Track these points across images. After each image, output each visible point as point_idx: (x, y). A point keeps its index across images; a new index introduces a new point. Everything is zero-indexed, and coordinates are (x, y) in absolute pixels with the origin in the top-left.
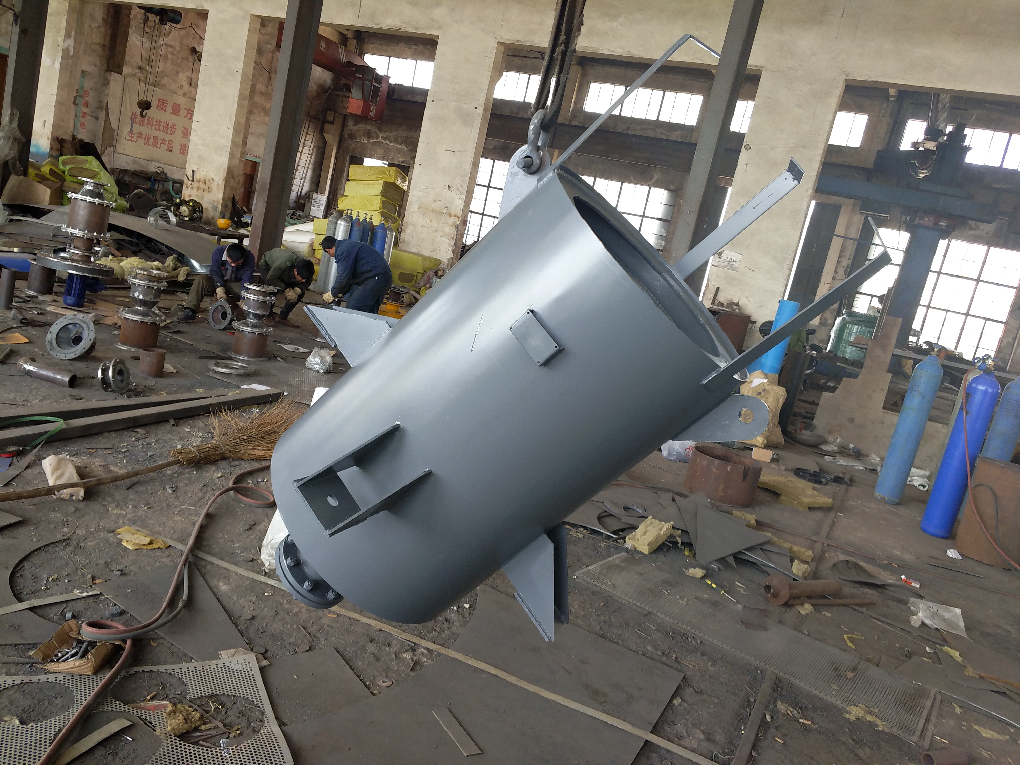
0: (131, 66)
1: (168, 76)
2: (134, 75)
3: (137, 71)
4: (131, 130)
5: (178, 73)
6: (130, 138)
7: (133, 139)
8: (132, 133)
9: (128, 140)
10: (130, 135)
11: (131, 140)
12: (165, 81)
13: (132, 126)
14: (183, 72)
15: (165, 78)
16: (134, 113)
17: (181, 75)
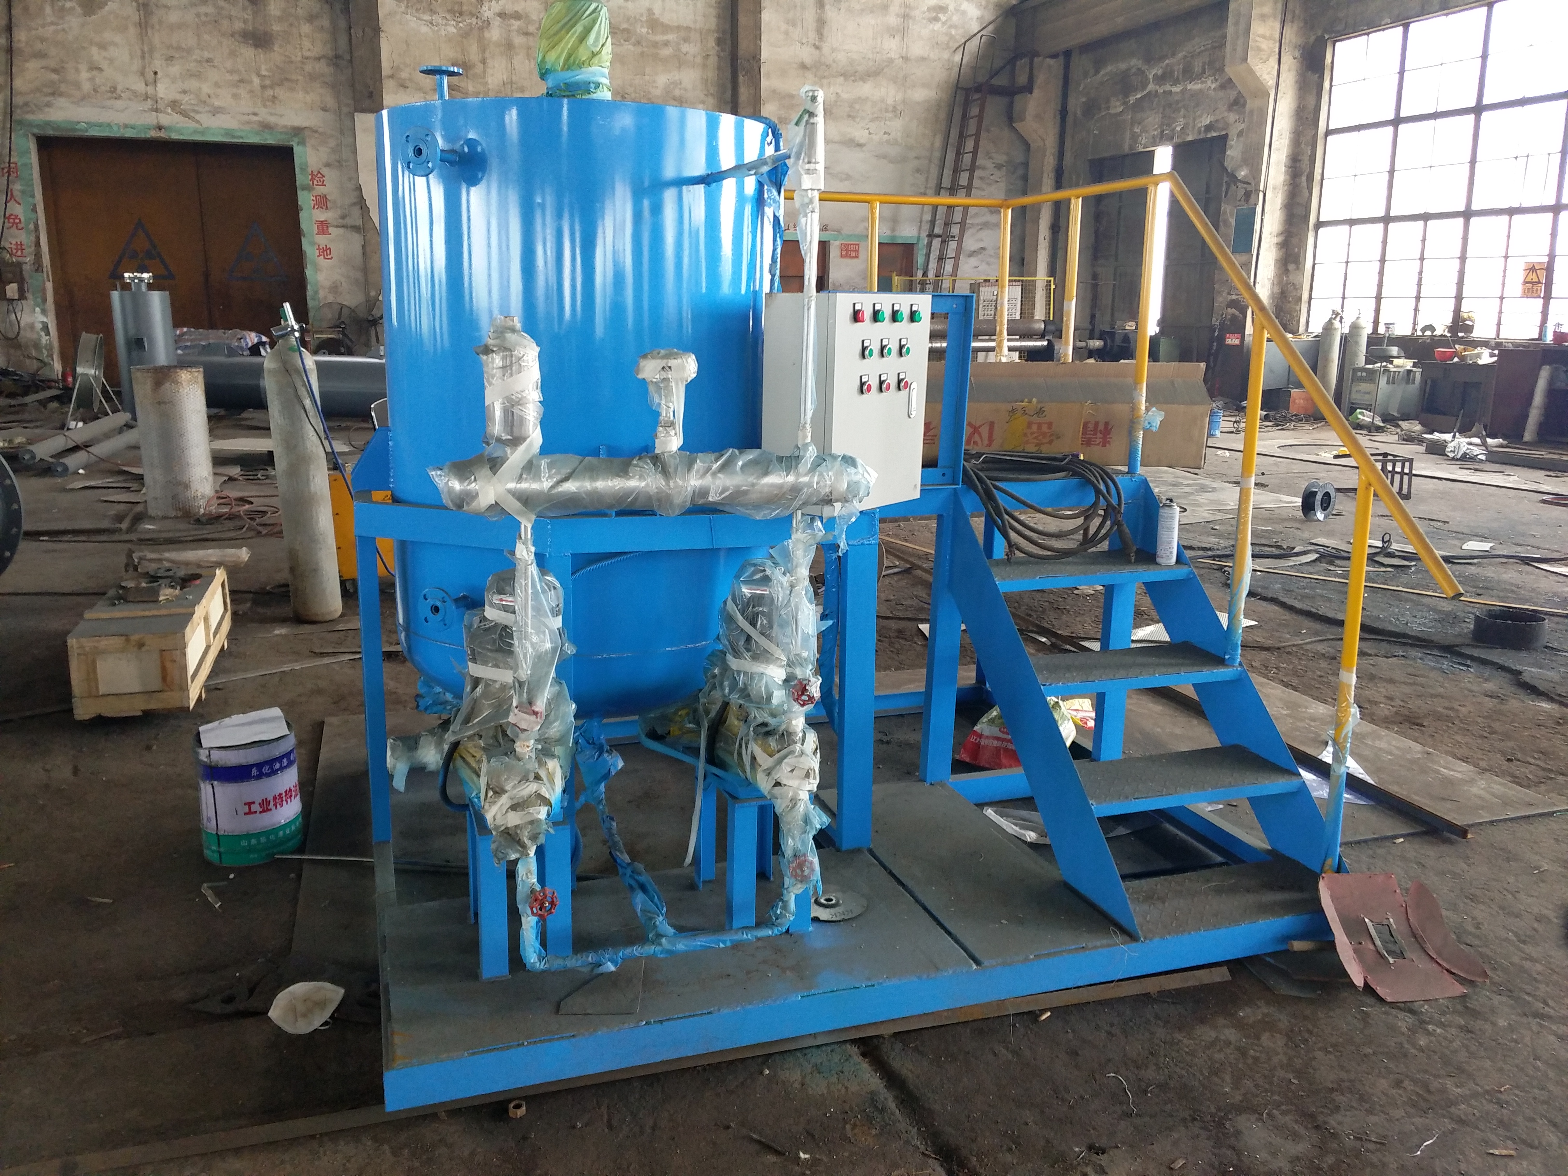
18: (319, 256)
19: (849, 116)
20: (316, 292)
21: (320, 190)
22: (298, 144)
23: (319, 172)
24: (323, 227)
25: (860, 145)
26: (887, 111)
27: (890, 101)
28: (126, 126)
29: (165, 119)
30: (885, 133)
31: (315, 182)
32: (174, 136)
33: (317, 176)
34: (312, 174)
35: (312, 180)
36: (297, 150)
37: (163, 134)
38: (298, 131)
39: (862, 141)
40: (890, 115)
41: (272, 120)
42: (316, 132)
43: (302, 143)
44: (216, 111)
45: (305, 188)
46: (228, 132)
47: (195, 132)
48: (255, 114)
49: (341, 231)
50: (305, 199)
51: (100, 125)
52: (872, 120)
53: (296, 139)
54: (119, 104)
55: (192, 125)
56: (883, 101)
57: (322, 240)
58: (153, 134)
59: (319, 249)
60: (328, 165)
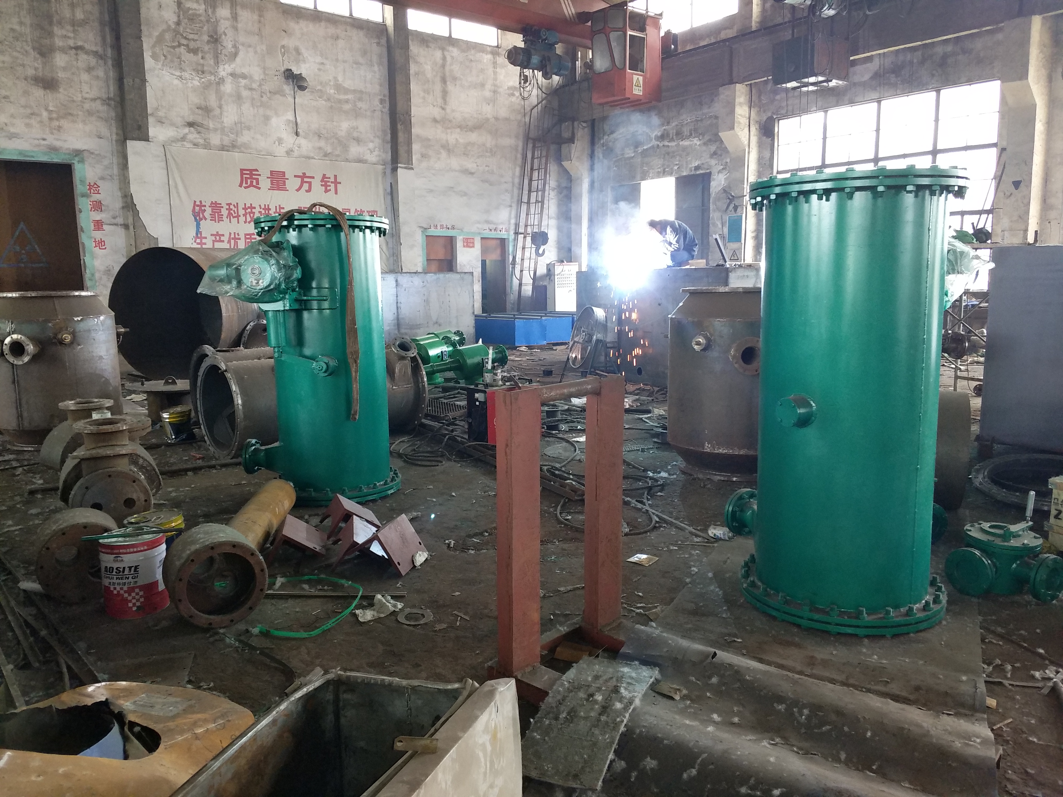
0: (173, 124)
1: (249, 128)
2: (183, 139)
3: (187, 130)
4: (198, 232)
5: (267, 119)
6: (199, 247)
7: (205, 248)
8: (202, 238)
10: (198, 241)
12: (245, 138)
13: (198, 226)
14: (277, 114)
15: (245, 132)
16: (198, 203)
17: (274, 121)
18: (96, 246)
19: (464, 154)
20: (93, 275)
21: (96, 197)
22: (79, 162)
23: (95, 184)
24: (99, 225)
25: (472, 174)
26: (487, 152)
27: (488, 145)
30: (486, 166)
31: (92, 191)
33: (93, 187)
34: (90, 185)
35: (90, 189)
36: (76, 167)
38: (78, 153)
39: (473, 171)
40: (488, 154)
41: (57, 143)
42: (92, 153)
43: (82, 161)
44: (11, 136)
45: (83, 195)
48: (44, 140)
49: (112, 227)
50: (83, 204)
52: (478, 157)
53: (77, 159)
56: (484, 145)
57: (98, 235)
59: (95, 242)
60: (102, 178)
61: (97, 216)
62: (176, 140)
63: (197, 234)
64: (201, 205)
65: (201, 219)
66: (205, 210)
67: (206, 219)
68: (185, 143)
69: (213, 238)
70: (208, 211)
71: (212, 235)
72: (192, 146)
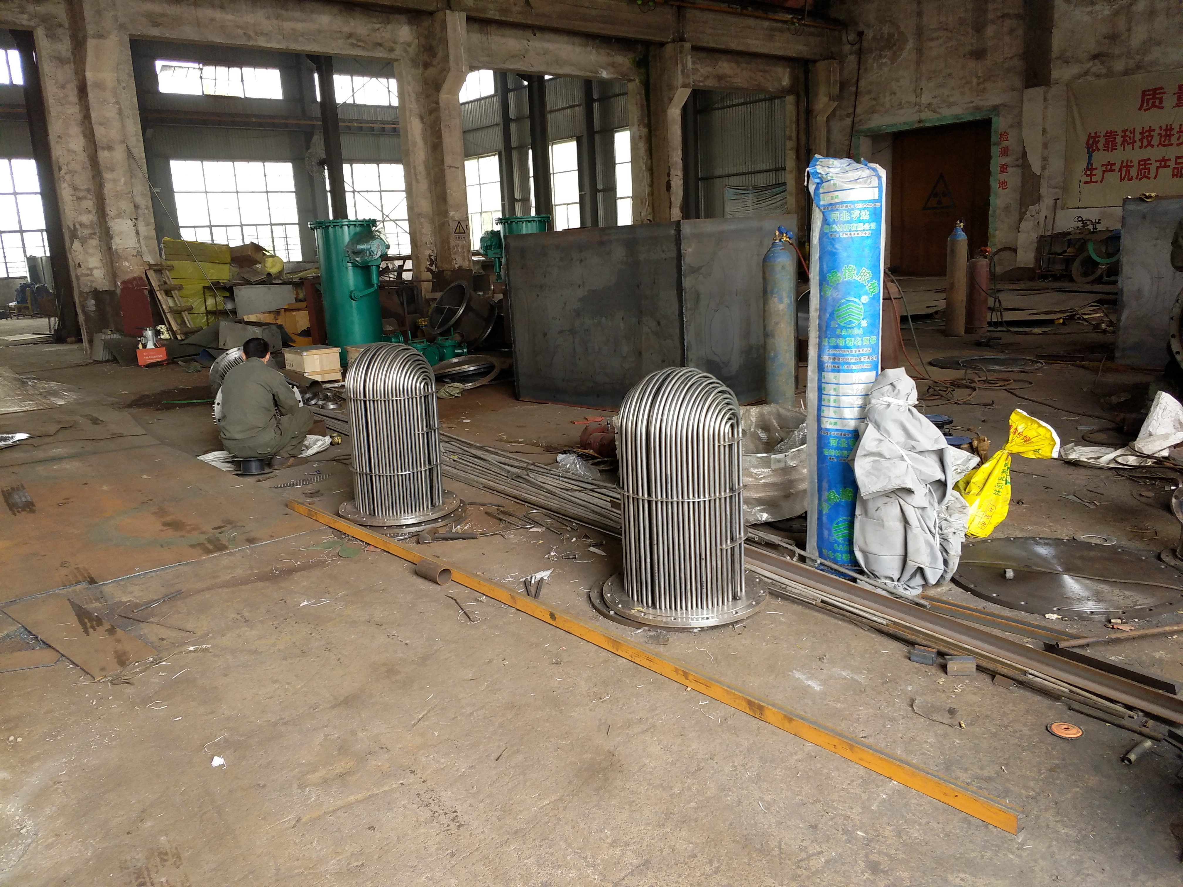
0: (1078, 61)
1: (1159, 43)
2: (1086, 73)
3: (1091, 63)
4: (1090, 163)
6: (1088, 179)
7: (1094, 179)
8: (1092, 169)
9: (1085, 183)
10: (1088, 173)
11: (1091, 182)
12: (1154, 55)
13: (1090, 158)
15: (1155, 49)
16: (1093, 135)
18: (1000, 187)
20: (994, 211)
21: (1005, 144)
22: (995, 115)
23: (1005, 132)
24: (1004, 168)
28: (904, 123)
29: (923, 116)
31: (1003, 139)
32: (927, 125)
34: (1001, 134)
35: (1001, 138)
36: (994, 120)
37: (922, 125)
38: (995, 109)
41: (981, 103)
42: (1007, 106)
43: (997, 115)
44: (950, 105)
45: (996, 144)
46: (956, 117)
47: (939, 120)
48: (972, 102)
49: (1014, 169)
50: (995, 151)
51: (892, 125)
53: (994, 113)
54: (902, 111)
55: (936, 116)
57: (1002, 177)
58: (917, 125)
59: (999, 183)
60: (1011, 126)
61: (1003, 161)
62: (1079, 76)
63: (1088, 166)
64: (1096, 136)
65: (1093, 151)
66: (1099, 141)
67: (1098, 150)
68: (1088, 77)
69: (1104, 168)
70: (1102, 141)
71: (1103, 165)
72: (1094, 79)
